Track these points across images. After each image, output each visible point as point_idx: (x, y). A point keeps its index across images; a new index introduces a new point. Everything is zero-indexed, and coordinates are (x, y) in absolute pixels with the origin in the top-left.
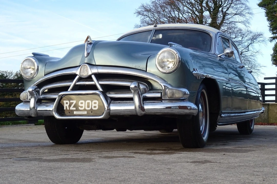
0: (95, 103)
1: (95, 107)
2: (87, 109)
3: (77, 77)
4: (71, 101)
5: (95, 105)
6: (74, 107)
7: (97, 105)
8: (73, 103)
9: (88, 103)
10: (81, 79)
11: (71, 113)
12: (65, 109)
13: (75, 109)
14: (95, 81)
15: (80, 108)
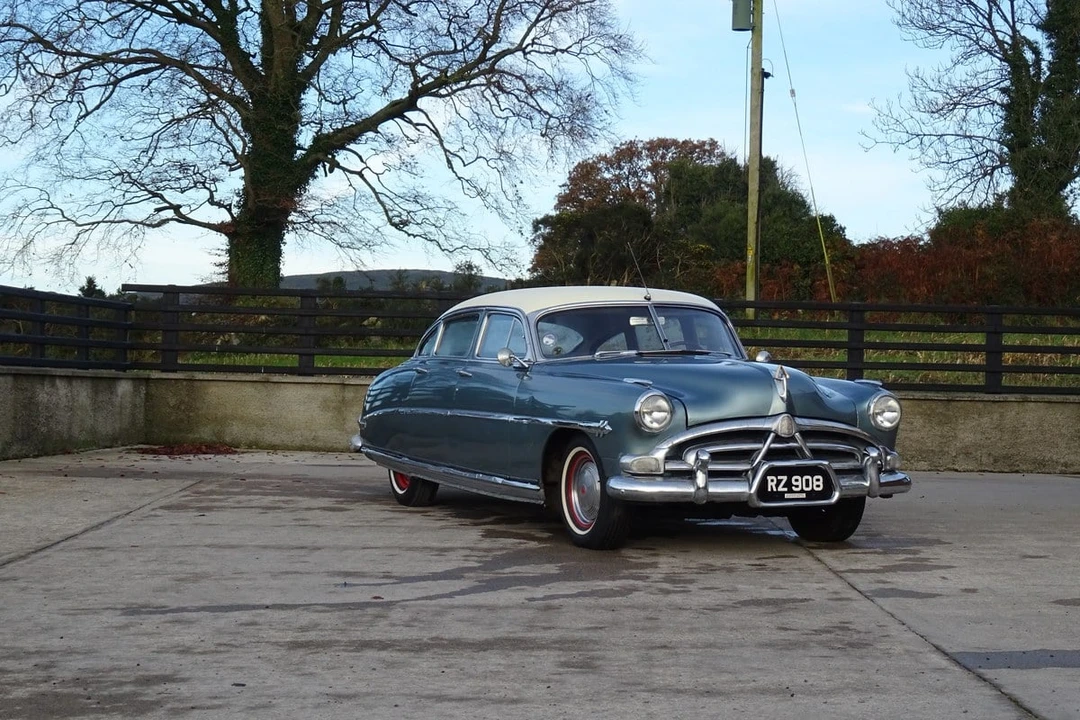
0: (818, 480)
1: (818, 486)
2: (805, 489)
3: (772, 435)
4: (779, 478)
5: (818, 483)
6: (784, 487)
7: (821, 483)
8: (781, 480)
9: (807, 481)
10: (778, 439)
11: (780, 496)
12: (769, 490)
13: (786, 489)
14: (799, 443)
15: (793, 488)
